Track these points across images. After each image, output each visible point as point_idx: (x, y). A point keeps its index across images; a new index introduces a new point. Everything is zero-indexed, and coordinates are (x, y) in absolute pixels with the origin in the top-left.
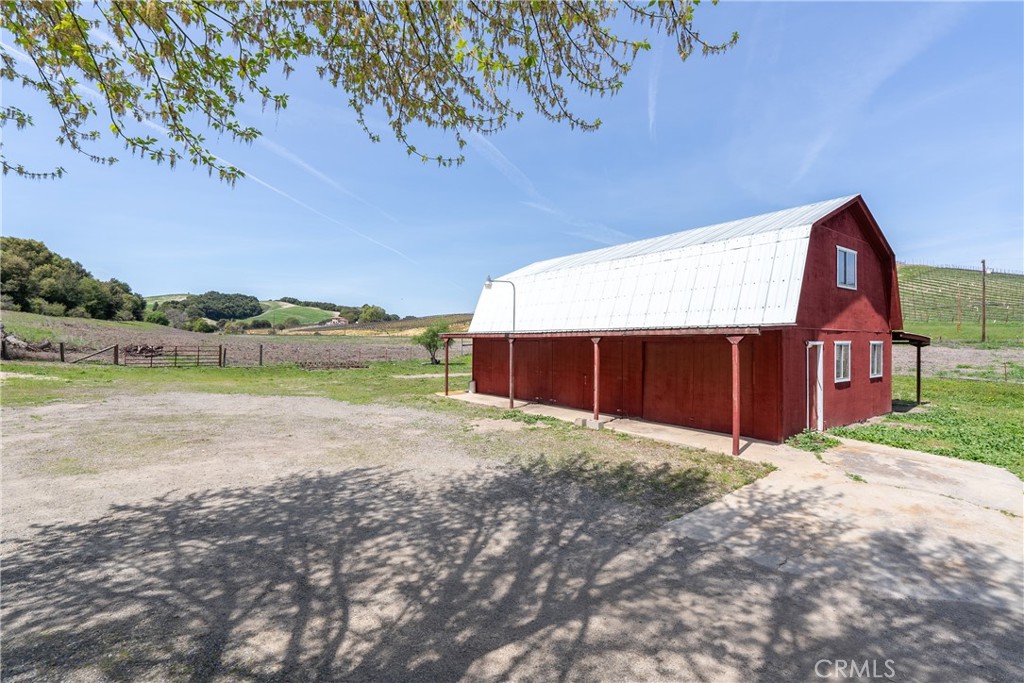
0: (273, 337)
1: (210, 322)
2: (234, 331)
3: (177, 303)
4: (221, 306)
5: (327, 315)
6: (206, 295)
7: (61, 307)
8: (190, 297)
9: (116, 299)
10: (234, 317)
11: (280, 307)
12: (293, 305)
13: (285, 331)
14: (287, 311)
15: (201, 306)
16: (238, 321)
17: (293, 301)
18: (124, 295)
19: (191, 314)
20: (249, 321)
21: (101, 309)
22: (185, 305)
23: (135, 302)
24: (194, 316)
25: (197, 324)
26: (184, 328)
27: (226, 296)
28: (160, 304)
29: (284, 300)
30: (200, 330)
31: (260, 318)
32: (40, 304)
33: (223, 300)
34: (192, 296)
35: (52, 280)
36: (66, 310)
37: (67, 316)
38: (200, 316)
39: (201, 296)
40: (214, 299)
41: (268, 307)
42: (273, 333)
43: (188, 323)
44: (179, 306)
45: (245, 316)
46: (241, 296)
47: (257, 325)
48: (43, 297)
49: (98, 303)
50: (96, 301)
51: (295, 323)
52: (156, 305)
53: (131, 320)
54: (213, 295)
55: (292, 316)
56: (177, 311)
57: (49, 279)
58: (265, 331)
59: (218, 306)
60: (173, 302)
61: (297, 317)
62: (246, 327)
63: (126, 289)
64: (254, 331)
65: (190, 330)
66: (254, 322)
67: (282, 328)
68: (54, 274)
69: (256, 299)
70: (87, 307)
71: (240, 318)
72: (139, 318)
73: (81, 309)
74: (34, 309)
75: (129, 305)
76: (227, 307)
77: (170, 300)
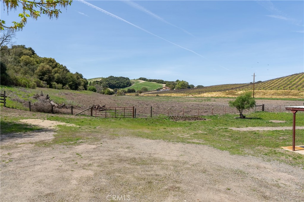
0: (138, 97)
1: (111, 90)
2: (121, 94)
3: (98, 82)
4: (115, 82)
5: (160, 86)
6: (109, 78)
7: (60, 85)
8: (103, 79)
9: (78, 81)
10: (119, 87)
11: (139, 82)
12: (144, 81)
13: (142, 94)
14: (142, 84)
15: (107, 83)
16: (122, 89)
17: (144, 79)
18: (81, 79)
19: (104, 87)
20: (126, 89)
21: (73, 85)
22: (101, 82)
23: (84, 82)
24: (105, 87)
25: (106, 91)
26: (101, 93)
27: (117, 78)
28: (92, 82)
29: (140, 79)
30: (107, 94)
31: (131, 88)
32: (55, 85)
33: (115, 80)
34: (104, 78)
35: (58, 74)
36: (63, 87)
37: (63, 89)
38: (107, 87)
40: (112, 80)
41: (134, 82)
42: (137, 95)
43: (103, 91)
44: (99, 83)
45: (124, 87)
46: (122, 77)
47: (130, 91)
48: (55, 81)
49: (73, 83)
50: (72, 82)
51: (146, 90)
53: (83, 90)
54: (111, 78)
55: (144, 87)
56: (98, 85)
57: (57, 74)
58: (133, 94)
59: (113, 82)
60: (97, 81)
61: (147, 87)
62: (125, 92)
63: (81, 76)
64: (128, 94)
65: (103, 94)
66: (129, 90)
67: (141, 93)
68: (59, 72)
69: (128, 79)
70: (69, 85)
71: (122, 88)
72: (86, 89)
73: (67, 86)
74: (53, 87)
75: (83, 83)
76: (117, 83)
77: (95, 80)
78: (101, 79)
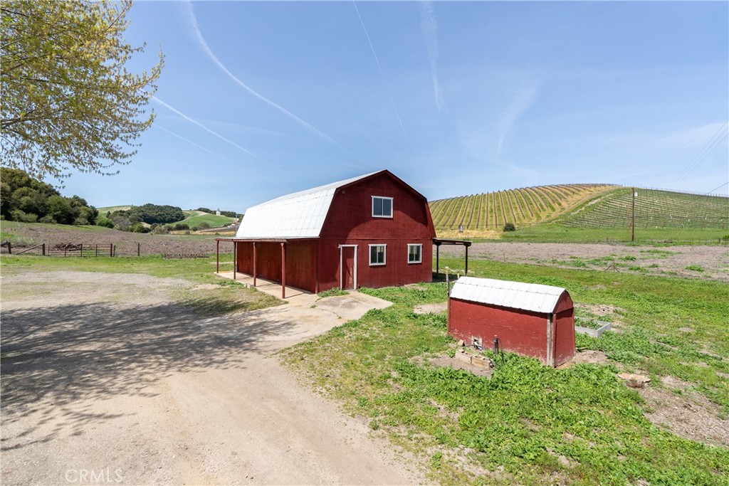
0: (187, 236)
1: (146, 225)
2: (162, 232)
3: (124, 212)
4: (155, 214)
5: (230, 221)
6: (144, 206)
7: (34, 216)
8: (133, 207)
9: (75, 210)
10: (164, 222)
11: (197, 214)
12: (206, 214)
13: (197, 232)
14: (202, 218)
15: (141, 214)
16: (167, 224)
17: (207, 211)
18: (83, 207)
19: (132, 220)
20: (174, 225)
21: (64, 217)
22: (129, 213)
23: (90, 212)
24: (134, 221)
25: (136, 227)
26: (127, 230)
27: (159, 207)
29: (200, 210)
30: (138, 231)
31: (181, 223)
32: (18, 215)
33: (156, 210)
34: (135, 207)
35: (28, 198)
36: (38, 219)
37: (39, 222)
38: (139, 221)
39: (141, 207)
40: (150, 209)
41: (189, 215)
42: (188, 233)
43: (130, 226)
44: (125, 214)
45: (172, 221)
46: (169, 206)
47: (179, 228)
48: (22, 209)
49: (62, 213)
50: (60, 212)
51: (206, 226)
52: (109, 213)
53: (87, 224)
54: (149, 206)
55: (205, 221)
56: (122, 218)
57: (26, 197)
58: (183, 232)
59: (153, 214)
60: (121, 211)
61: (208, 222)
62: (170, 229)
63: (84, 203)
64: (176, 232)
65: (132, 231)
66: (177, 225)
67: (195, 229)
68: (30, 194)
69: (180, 209)
70: (54, 216)
71: (169, 222)
72: (93, 223)
73: (49, 217)
74: (14, 218)
75: (83, 213)
76: (159, 215)
77: (118, 210)
78: (129, 208)
